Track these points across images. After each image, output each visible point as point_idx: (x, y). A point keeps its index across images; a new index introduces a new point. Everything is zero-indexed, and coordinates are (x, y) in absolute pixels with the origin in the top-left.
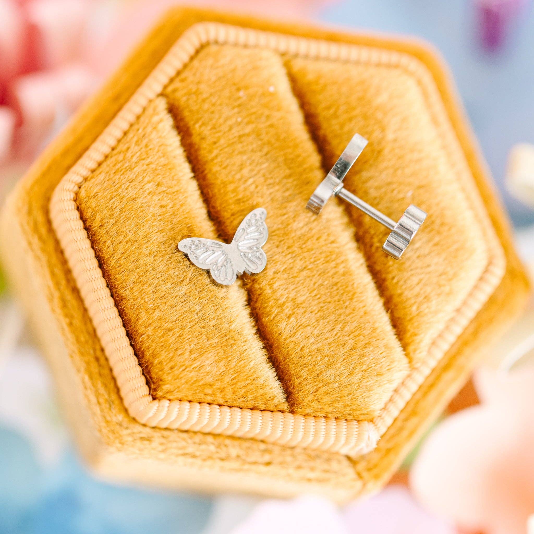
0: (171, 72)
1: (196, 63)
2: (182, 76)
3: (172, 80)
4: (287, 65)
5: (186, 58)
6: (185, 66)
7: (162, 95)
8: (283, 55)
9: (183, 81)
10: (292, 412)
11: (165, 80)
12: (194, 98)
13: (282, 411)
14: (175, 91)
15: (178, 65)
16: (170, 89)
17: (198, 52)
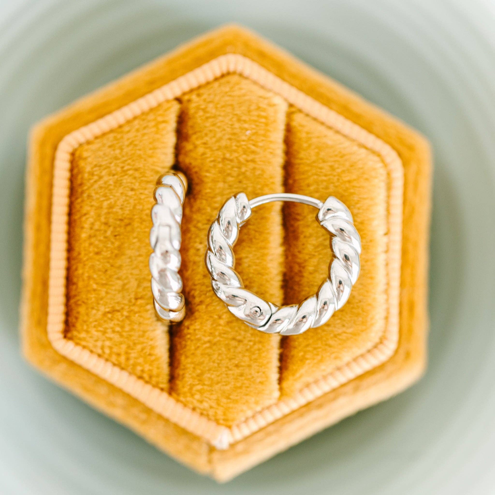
0: (194, 84)
1: (216, 84)
2: (201, 91)
3: (192, 91)
4: (289, 115)
5: (211, 77)
6: (208, 83)
7: (179, 100)
8: (291, 105)
9: (199, 95)
10: (170, 394)
11: (186, 88)
12: (201, 113)
13: (162, 389)
14: (189, 101)
15: (202, 80)
16: (186, 98)
17: (223, 76)
